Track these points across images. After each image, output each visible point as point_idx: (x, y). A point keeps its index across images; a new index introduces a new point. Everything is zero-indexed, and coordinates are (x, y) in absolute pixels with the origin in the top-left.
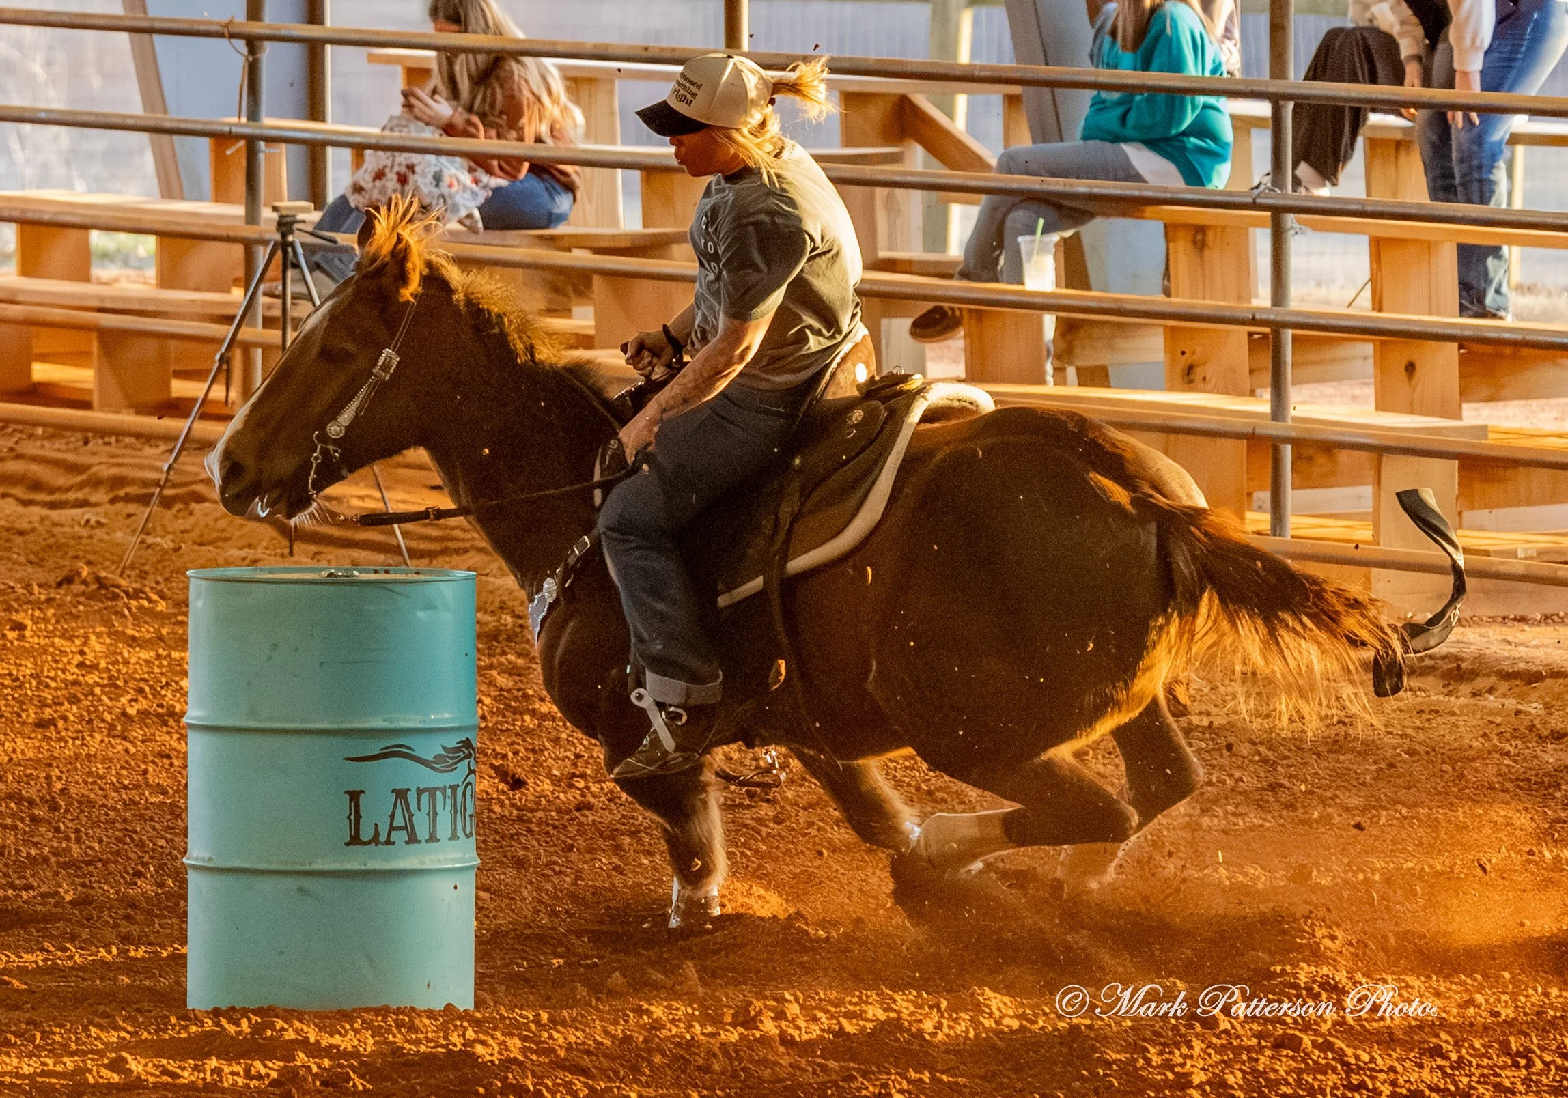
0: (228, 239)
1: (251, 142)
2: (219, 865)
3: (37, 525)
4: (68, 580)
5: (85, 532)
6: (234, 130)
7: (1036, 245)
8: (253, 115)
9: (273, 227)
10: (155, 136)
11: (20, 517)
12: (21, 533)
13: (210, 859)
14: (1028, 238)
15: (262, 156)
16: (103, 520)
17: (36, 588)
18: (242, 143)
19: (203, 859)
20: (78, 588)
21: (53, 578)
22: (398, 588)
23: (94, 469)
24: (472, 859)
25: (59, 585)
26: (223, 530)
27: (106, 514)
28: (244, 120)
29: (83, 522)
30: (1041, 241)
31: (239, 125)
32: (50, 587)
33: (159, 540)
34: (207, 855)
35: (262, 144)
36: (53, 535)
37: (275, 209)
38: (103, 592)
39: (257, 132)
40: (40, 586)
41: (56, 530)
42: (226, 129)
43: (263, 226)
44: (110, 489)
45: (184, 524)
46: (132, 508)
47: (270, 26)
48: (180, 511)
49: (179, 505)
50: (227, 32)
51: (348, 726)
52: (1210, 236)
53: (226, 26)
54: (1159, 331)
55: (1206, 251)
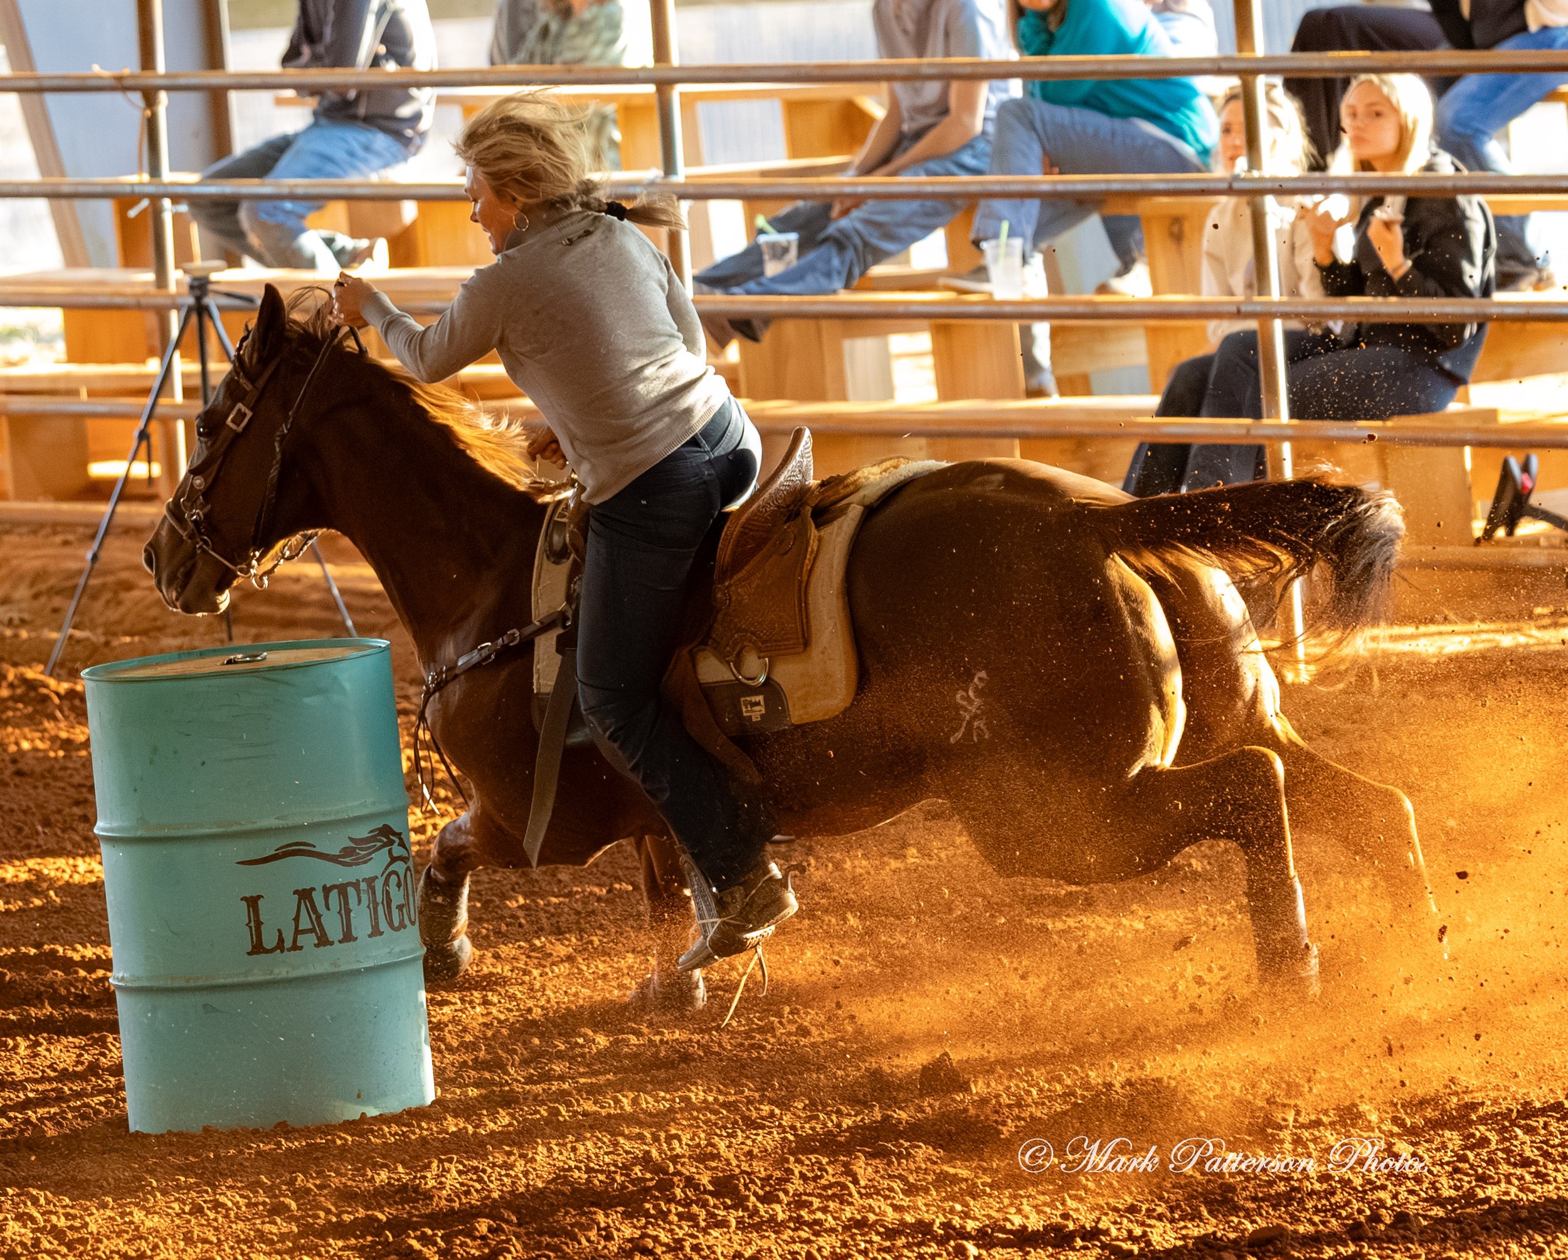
0: (139, 307)
1: (155, 199)
5: (9, 632)
6: (137, 189)
7: (1002, 250)
8: (155, 171)
9: (185, 289)
10: (54, 201)
14: (993, 243)
15: (168, 217)
16: (26, 616)
18: (145, 203)
20: (5, 692)
23: (14, 563)
27: (29, 611)
28: (145, 177)
29: (6, 621)
30: (1007, 245)
31: (141, 184)
33: (88, 633)
35: (167, 203)
37: (186, 271)
38: (32, 694)
39: (161, 190)
42: (128, 189)
43: (172, 288)
44: (32, 584)
45: (113, 615)
46: (57, 602)
47: (166, 76)
48: (108, 602)
49: (107, 596)
50: (120, 85)
51: (235, 828)
52: (1187, 227)
53: (119, 78)
54: (1140, 332)
55: (1184, 243)
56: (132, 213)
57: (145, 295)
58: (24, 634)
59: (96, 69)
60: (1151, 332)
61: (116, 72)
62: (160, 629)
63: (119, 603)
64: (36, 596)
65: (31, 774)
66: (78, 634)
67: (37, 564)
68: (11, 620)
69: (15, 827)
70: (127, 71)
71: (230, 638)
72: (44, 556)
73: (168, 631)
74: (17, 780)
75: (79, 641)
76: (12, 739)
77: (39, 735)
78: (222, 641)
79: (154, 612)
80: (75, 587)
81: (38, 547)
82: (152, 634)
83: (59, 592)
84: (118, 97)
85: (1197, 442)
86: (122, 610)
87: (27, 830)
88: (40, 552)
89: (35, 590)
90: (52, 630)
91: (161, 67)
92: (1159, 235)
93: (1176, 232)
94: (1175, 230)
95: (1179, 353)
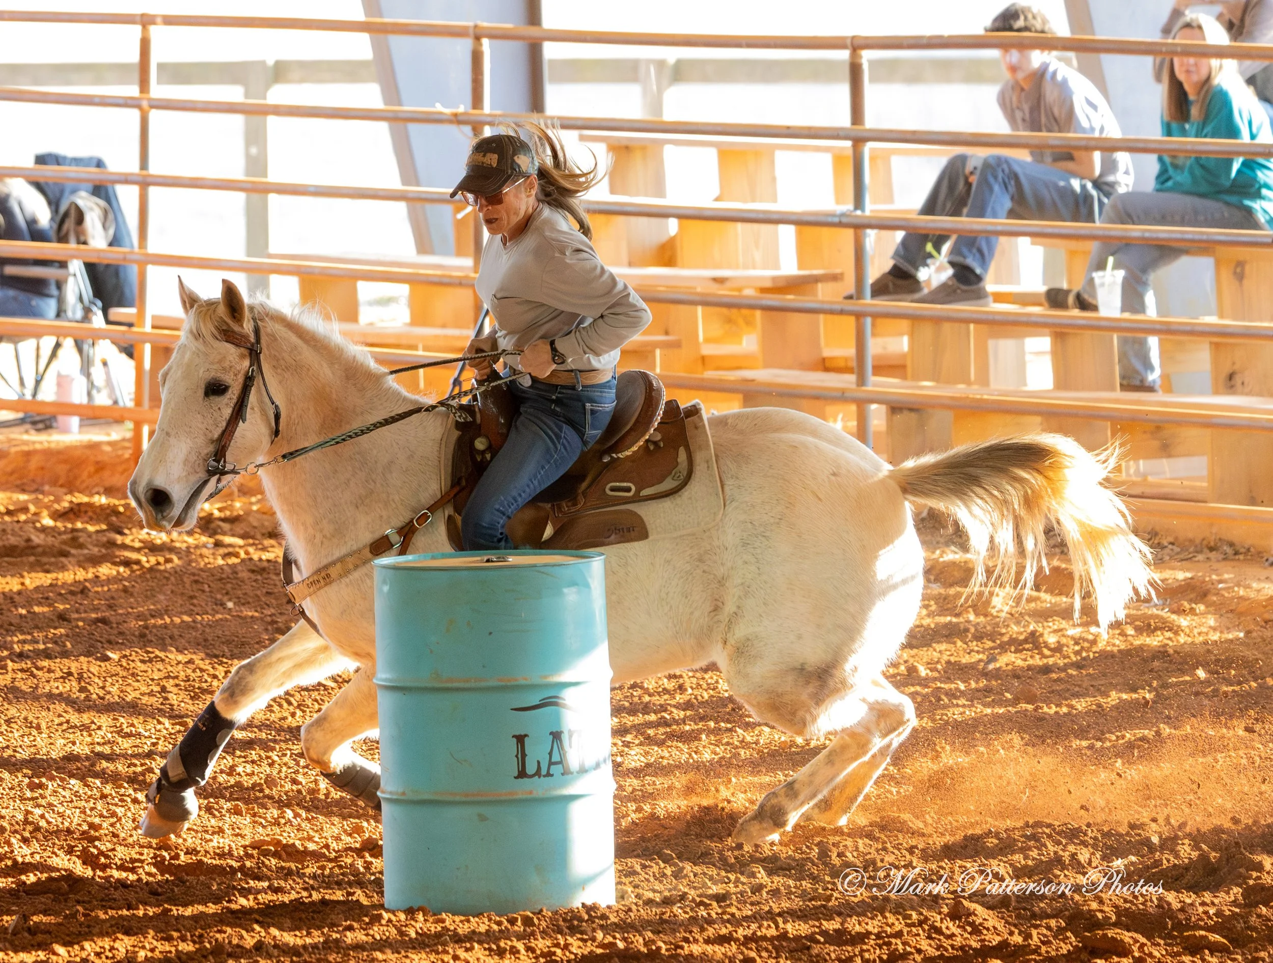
0: (460, 285)
7: (1107, 279)
10: (411, 203)
14: (1100, 273)
47: (490, 115)
50: (457, 120)
52: (1247, 268)
53: (456, 115)
54: (1207, 346)
55: (1245, 282)
56: (460, 216)
57: (467, 277)
59: (439, 108)
60: (1216, 346)
61: (454, 111)
70: (461, 109)
84: (453, 129)
91: (487, 108)
92: (1227, 274)
93: (1239, 272)
94: (1238, 270)
95: (1234, 363)
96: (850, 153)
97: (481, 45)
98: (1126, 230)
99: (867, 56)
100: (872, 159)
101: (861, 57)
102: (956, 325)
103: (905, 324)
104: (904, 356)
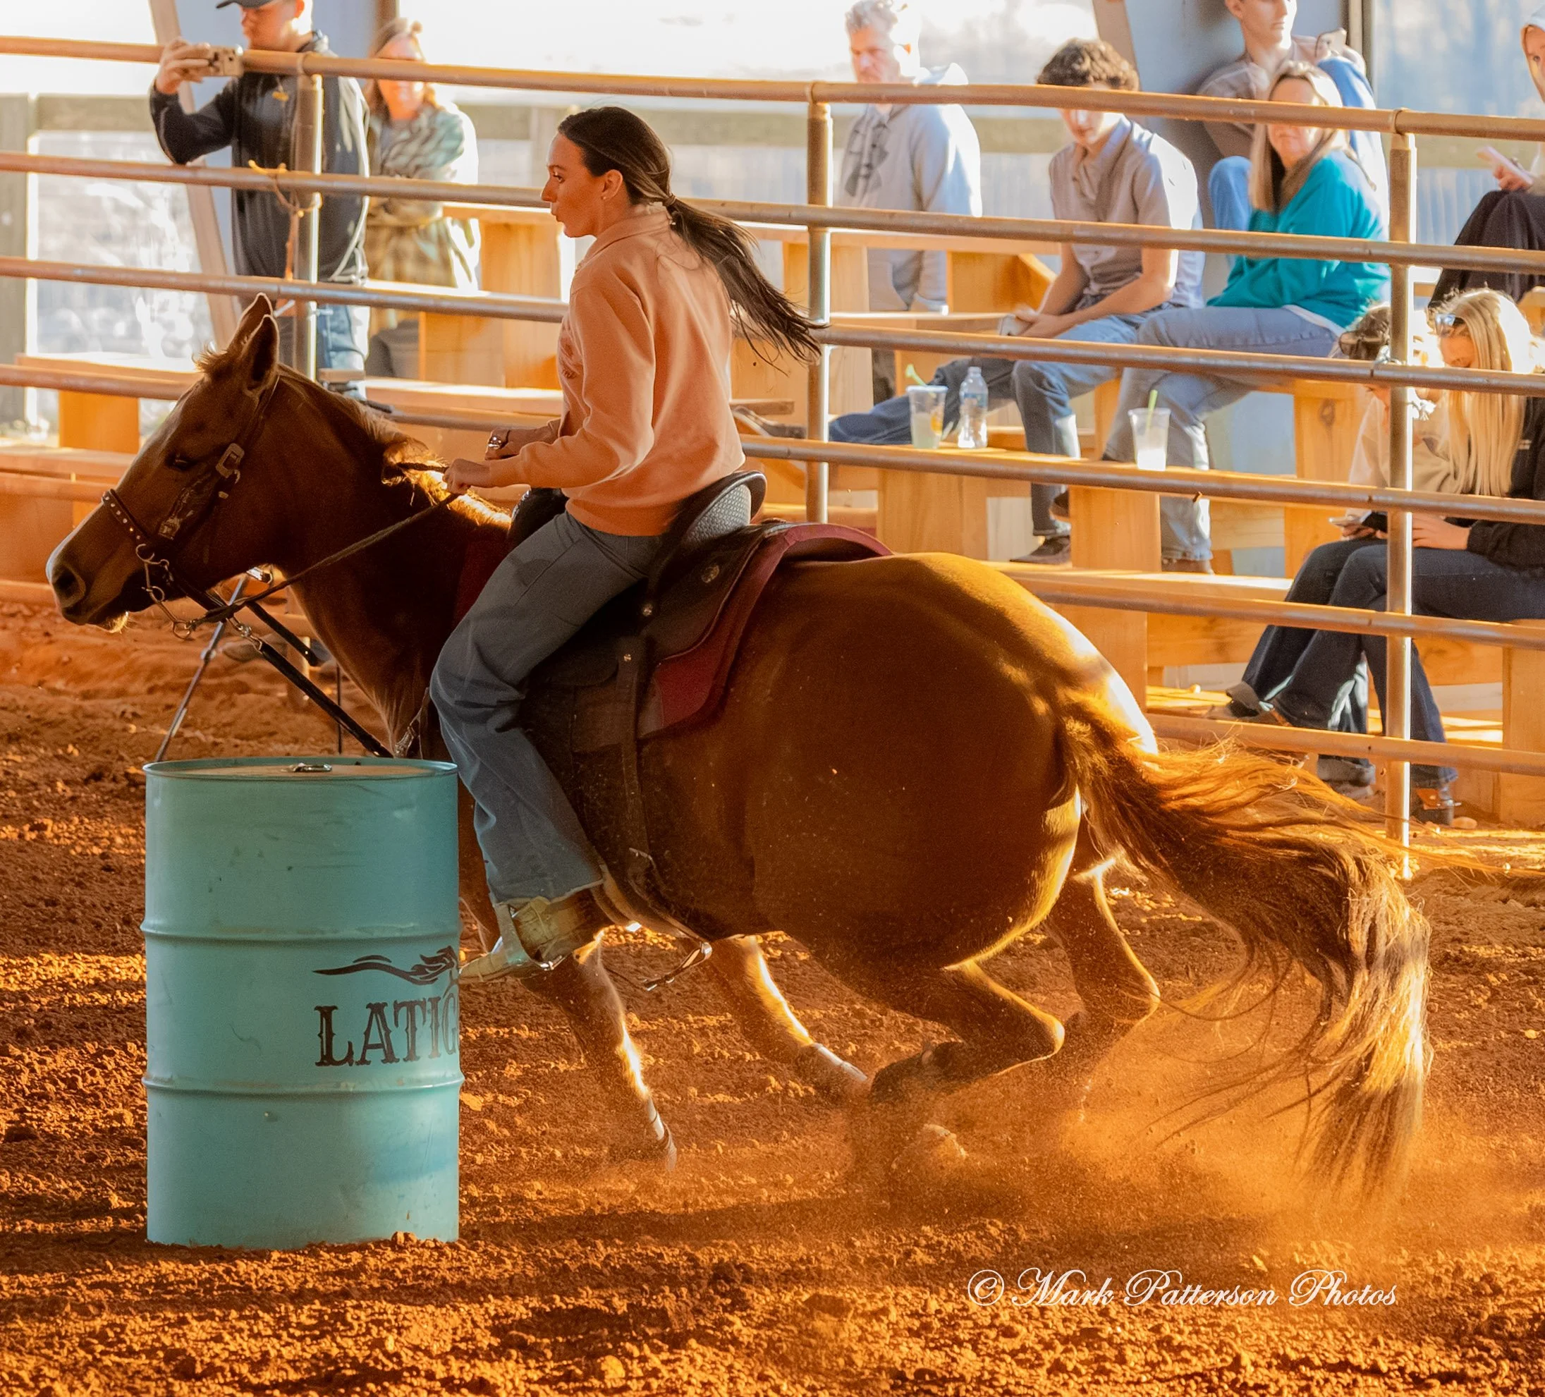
1: (300, 301)
2: (179, 1088)
3: (68, 717)
4: (97, 776)
5: (118, 725)
6: (283, 289)
8: (305, 273)
10: (213, 296)
11: (51, 706)
12: (50, 724)
13: (170, 1081)
14: (1141, 411)
15: (312, 320)
16: (140, 712)
17: (60, 785)
18: (292, 303)
19: (162, 1081)
20: (108, 785)
21: (80, 774)
22: (371, 785)
24: (454, 1078)
25: (86, 782)
26: (268, 723)
27: (142, 706)
29: (119, 713)
30: (1154, 415)
32: (77, 783)
33: (198, 733)
34: (168, 1076)
35: (313, 305)
36: (84, 728)
38: (133, 790)
39: (308, 292)
40: (66, 783)
41: (89, 722)
44: (148, 679)
45: (226, 716)
46: (171, 698)
48: (222, 702)
49: (221, 696)
50: (277, 183)
51: (318, 936)
52: (1339, 409)
54: (1281, 513)
55: (1335, 427)
58: (133, 728)
60: (1293, 515)
62: (272, 734)
63: (233, 705)
64: (151, 691)
65: (119, 871)
66: (188, 734)
67: (155, 658)
68: (123, 713)
69: (94, 923)
71: (340, 750)
72: (164, 651)
73: (278, 737)
74: (105, 875)
75: (186, 740)
76: (106, 833)
77: (132, 831)
78: (330, 751)
79: (267, 717)
80: (188, 684)
81: (159, 642)
82: (264, 739)
83: (174, 689)
85: (1319, 628)
86: (235, 711)
87: (105, 926)
88: (158, 647)
89: (149, 685)
90: (162, 727)
92: (1309, 417)
93: (1328, 414)
94: (1327, 412)
95: (1317, 537)
96: (805, 240)
97: (313, 83)
98: (1176, 354)
99: (828, 111)
100: (834, 249)
101: (824, 112)
102: (945, 476)
103: (873, 474)
104: (872, 517)
